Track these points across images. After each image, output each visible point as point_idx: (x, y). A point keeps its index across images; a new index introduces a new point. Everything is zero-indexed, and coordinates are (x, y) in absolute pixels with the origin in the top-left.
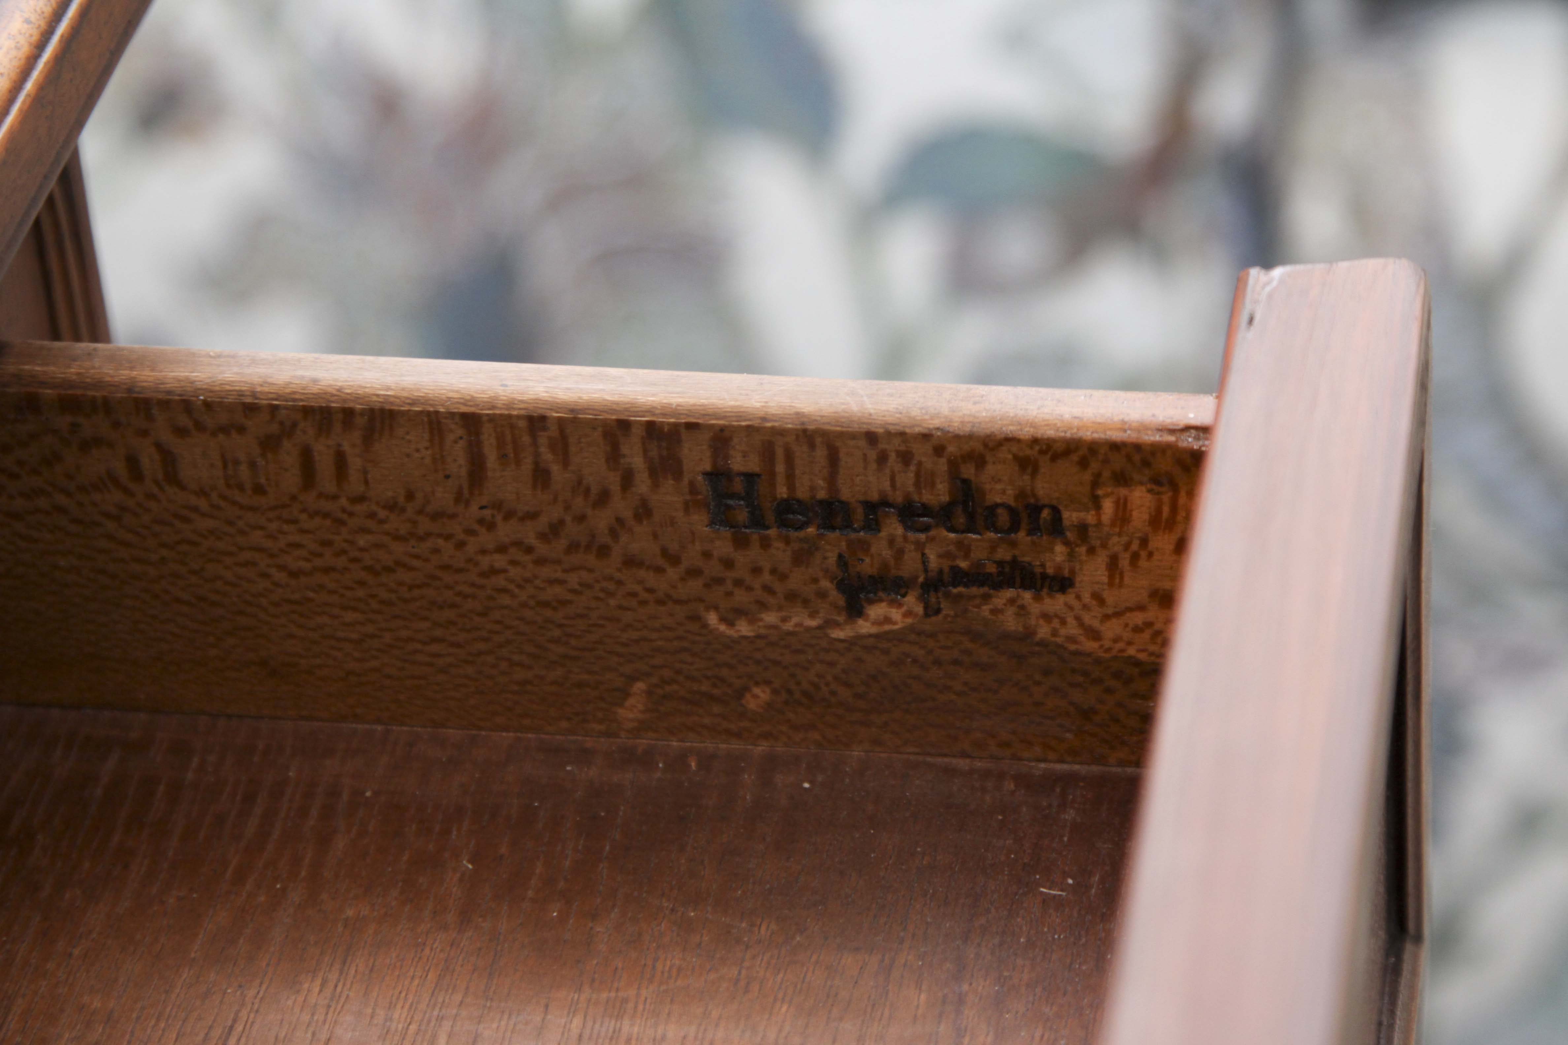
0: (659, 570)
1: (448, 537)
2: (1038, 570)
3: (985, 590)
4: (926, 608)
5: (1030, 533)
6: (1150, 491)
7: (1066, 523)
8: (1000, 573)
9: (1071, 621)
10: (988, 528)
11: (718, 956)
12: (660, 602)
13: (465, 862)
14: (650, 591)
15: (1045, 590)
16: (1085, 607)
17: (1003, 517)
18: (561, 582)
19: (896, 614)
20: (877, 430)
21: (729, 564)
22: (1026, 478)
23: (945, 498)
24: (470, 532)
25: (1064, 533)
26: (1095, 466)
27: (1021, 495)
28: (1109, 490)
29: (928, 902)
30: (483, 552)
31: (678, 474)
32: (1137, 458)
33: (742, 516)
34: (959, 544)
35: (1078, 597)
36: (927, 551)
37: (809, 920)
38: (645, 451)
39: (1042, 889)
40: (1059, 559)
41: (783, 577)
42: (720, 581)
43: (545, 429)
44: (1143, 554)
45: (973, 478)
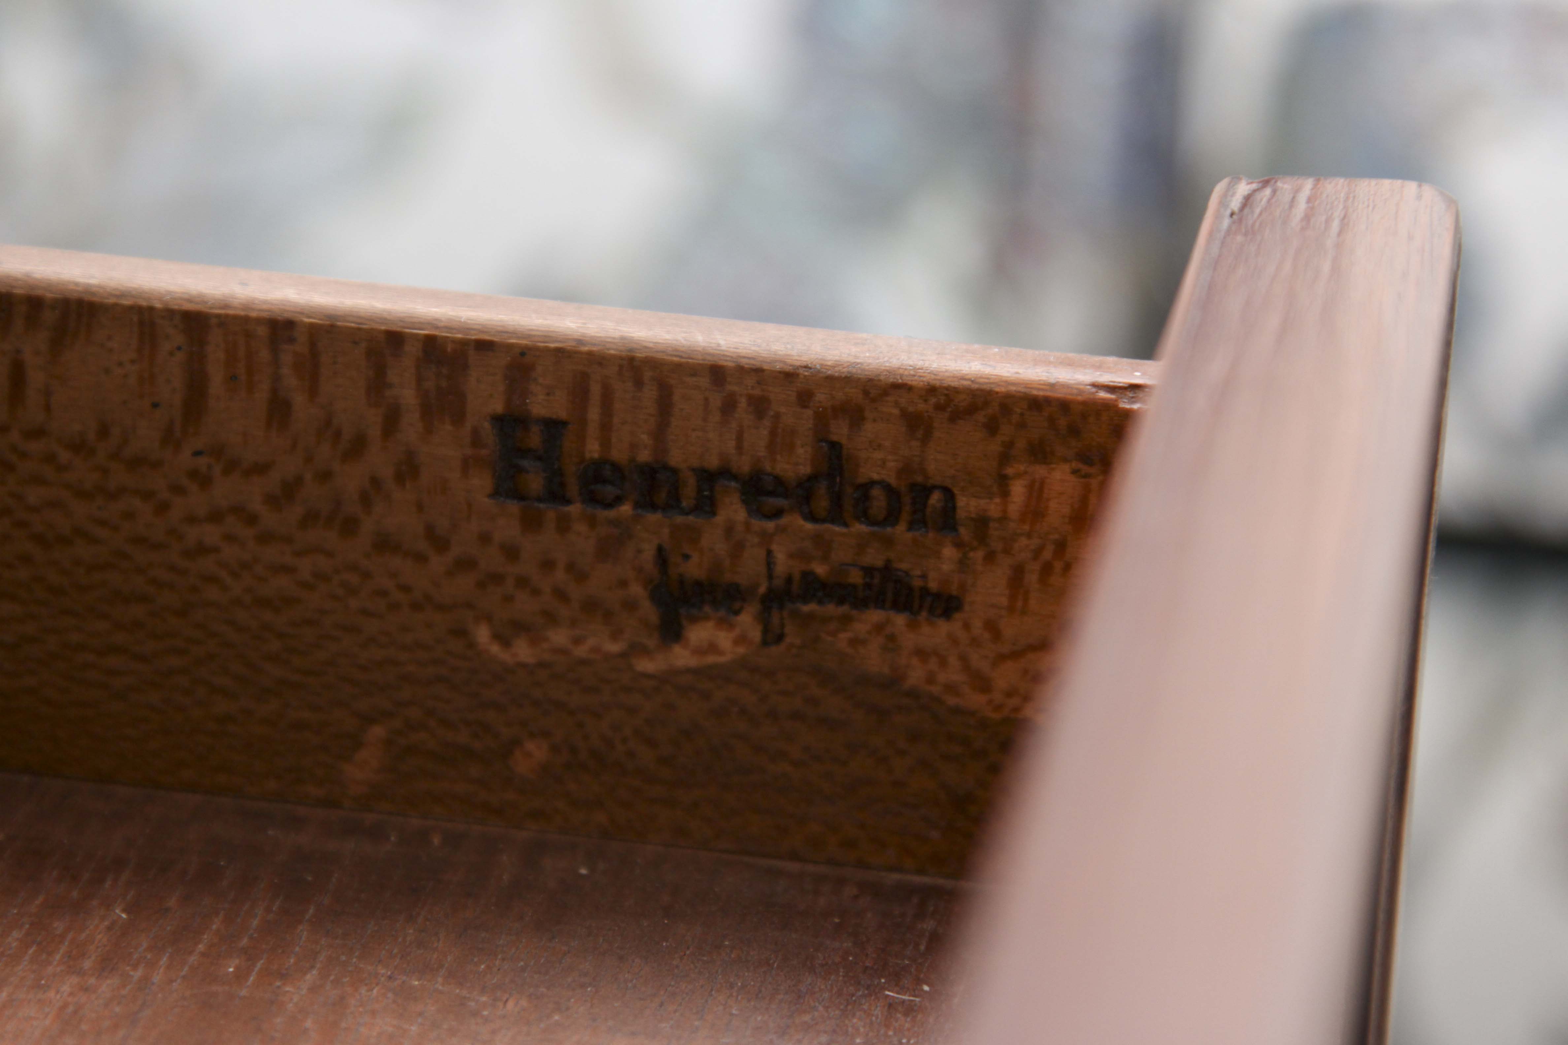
0: (420, 558)
1: (147, 495)
2: (917, 583)
3: (845, 609)
4: (766, 631)
5: (911, 526)
6: (1075, 472)
7: (961, 514)
8: (868, 586)
9: (953, 661)
10: (858, 519)
11: (445, 1027)
12: (416, 607)
13: (117, 911)
14: (405, 589)
15: (924, 614)
16: (975, 642)
17: (879, 502)
18: (289, 570)
19: (725, 639)
20: (725, 364)
21: (512, 553)
22: (915, 444)
23: (806, 470)
24: (178, 490)
25: (956, 530)
26: (1006, 431)
27: (905, 470)
28: (1022, 468)
29: (734, 994)
30: (191, 519)
31: (459, 418)
32: (1063, 422)
33: (535, 482)
34: (818, 539)
35: (967, 626)
36: (774, 547)
37: (572, 1000)
38: (419, 379)
39: (887, 993)
40: (946, 567)
41: (581, 577)
42: (497, 579)
43: (292, 340)
44: (1058, 566)
45: (844, 441)
